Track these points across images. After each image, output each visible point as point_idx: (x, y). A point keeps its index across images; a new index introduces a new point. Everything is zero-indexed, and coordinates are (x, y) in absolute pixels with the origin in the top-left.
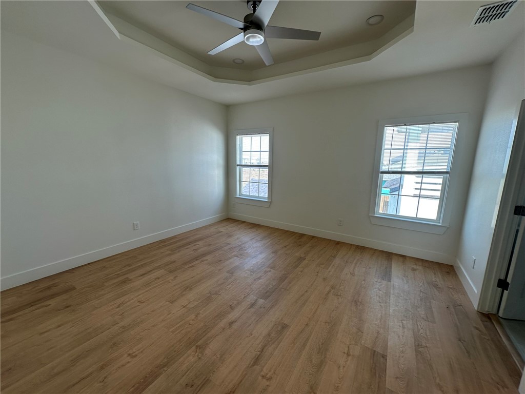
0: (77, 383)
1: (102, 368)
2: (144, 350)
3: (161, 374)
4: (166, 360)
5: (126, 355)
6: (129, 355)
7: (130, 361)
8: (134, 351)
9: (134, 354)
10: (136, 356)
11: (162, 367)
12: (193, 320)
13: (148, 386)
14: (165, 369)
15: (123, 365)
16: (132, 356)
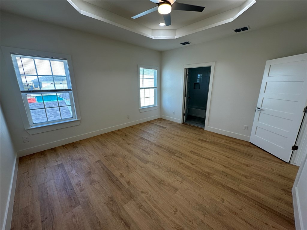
0: (250, 224)
1: (236, 214)
2: (217, 196)
3: (227, 186)
4: (220, 185)
5: (224, 204)
6: (223, 202)
7: (226, 201)
8: (219, 201)
9: (222, 200)
10: (222, 199)
11: (223, 186)
12: (192, 177)
13: (234, 189)
14: (224, 185)
15: (230, 203)
16: (223, 200)
